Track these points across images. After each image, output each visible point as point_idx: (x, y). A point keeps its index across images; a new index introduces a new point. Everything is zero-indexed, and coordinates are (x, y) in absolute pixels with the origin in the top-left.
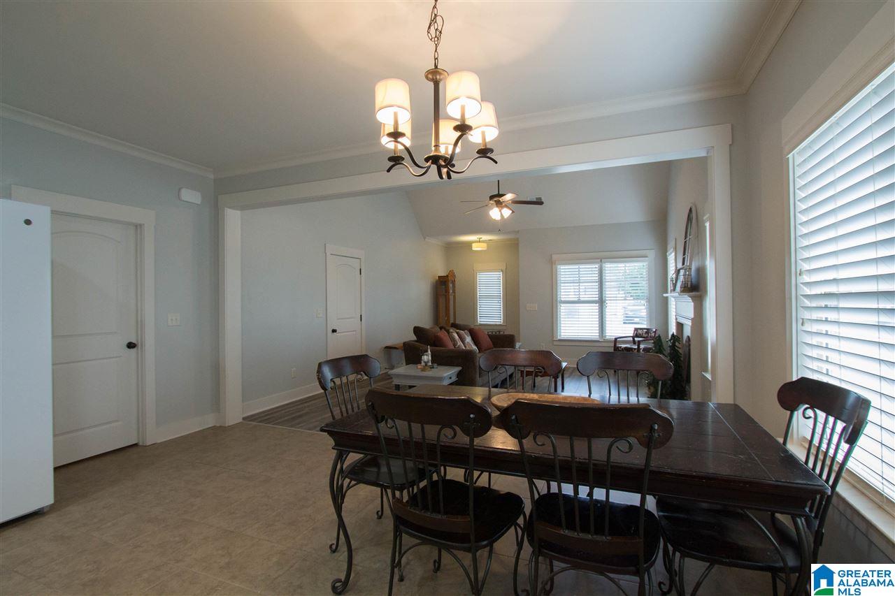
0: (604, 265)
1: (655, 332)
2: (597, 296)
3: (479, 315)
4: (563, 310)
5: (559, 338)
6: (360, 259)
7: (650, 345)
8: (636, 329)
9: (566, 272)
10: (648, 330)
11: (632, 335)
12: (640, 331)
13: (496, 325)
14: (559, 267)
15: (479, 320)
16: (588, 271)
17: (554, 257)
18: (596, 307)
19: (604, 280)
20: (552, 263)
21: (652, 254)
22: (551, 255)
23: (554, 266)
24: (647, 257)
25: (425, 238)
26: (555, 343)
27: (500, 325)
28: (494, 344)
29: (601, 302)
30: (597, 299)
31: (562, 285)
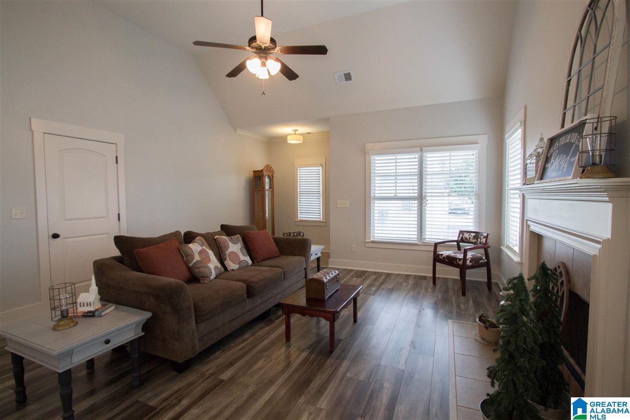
0: (425, 154)
1: (486, 237)
2: (416, 191)
3: (299, 211)
4: (377, 207)
5: (372, 239)
6: (116, 144)
7: (479, 253)
8: (461, 232)
9: (381, 164)
10: (477, 235)
11: (456, 239)
12: (466, 235)
13: (315, 221)
14: (373, 157)
15: (299, 216)
16: (407, 162)
17: (368, 146)
18: (415, 204)
19: (424, 173)
20: (365, 153)
21: (484, 141)
22: (364, 144)
23: (367, 157)
24: (478, 144)
25: (236, 130)
26: (368, 245)
27: (320, 222)
28: (280, 252)
29: (421, 198)
30: (417, 195)
31: (377, 178)
